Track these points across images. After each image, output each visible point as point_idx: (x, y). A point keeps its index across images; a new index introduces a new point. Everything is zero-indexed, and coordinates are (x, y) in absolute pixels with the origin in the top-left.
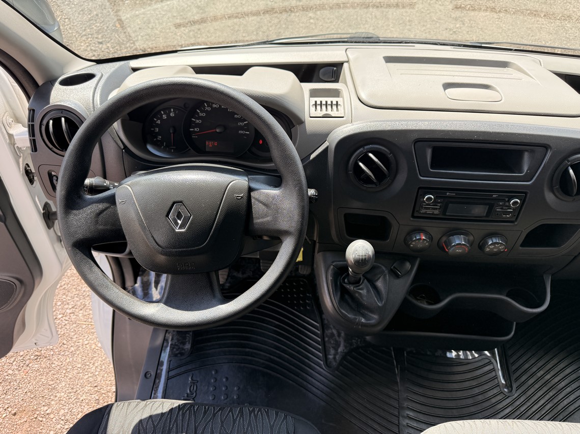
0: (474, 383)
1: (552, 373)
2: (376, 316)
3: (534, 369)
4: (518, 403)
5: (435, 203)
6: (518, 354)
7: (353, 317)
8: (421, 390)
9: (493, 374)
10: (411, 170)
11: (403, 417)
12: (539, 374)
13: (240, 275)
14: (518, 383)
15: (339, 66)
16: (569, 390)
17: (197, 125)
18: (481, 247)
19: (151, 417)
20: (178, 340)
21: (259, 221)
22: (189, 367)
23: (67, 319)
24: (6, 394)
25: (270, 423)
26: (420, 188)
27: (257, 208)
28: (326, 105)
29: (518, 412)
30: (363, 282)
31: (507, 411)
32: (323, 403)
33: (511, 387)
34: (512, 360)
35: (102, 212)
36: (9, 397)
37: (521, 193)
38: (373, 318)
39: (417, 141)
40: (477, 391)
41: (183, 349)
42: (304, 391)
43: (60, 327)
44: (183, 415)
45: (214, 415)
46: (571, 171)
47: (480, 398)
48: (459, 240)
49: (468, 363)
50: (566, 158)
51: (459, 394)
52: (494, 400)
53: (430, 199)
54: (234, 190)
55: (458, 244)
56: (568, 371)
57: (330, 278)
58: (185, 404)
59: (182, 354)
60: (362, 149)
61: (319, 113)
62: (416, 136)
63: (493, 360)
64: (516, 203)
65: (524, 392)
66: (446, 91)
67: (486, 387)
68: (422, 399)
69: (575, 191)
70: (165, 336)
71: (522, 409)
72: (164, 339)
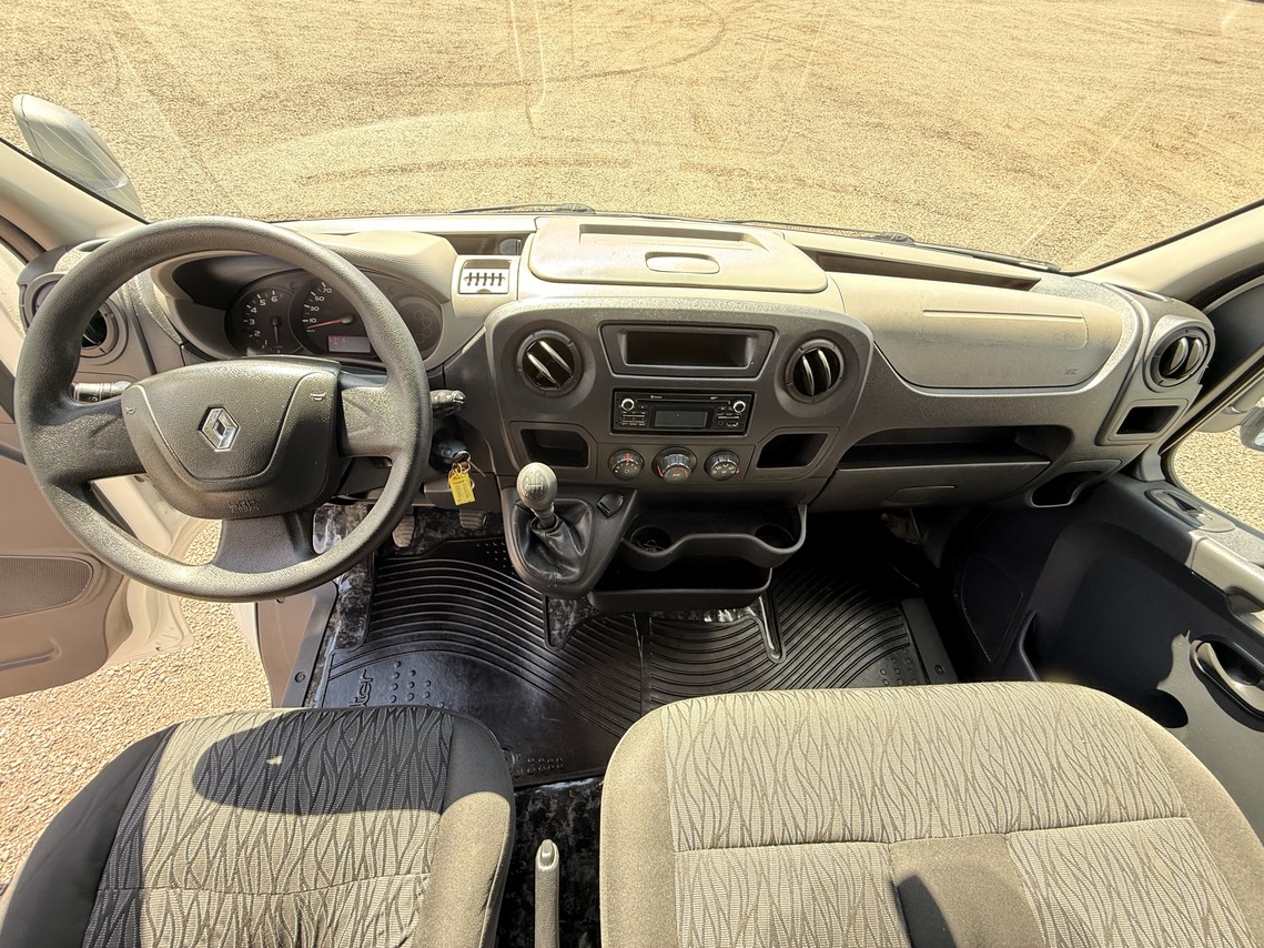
0: (735, 651)
1: (830, 631)
2: (576, 571)
3: (809, 628)
4: (788, 671)
5: (637, 409)
6: (790, 611)
7: (545, 573)
8: (670, 666)
9: (759, 637)
10: (601, 365)
11: (647, 701)
12: (814, 634)
13: (439, 536)
14: (789, 646)
15: (523, 236)
16: (849, 650)
17: (313, 315)
18: (707, 467)
19: (232, 737)
20: (347, 626)
21: (355, 433)
22: (361, 661)
23: (224, 612)
24: (126, 723)
25: (415, 727)
26: (615, 390)
27: (352, 414)
28: (485, 277)
29: (789, 683)
30: (559, 526)
31: (776, 682)
32: (544, 694)
33: (781, 652)
34: (782, 619)
35: (101, 428)
36: (132, 727)
37: (747, 394)
38: (572, 573)
39: (604, 325)
40: (738, 660)
41: (353, 637)
42: (519, 679)
43: (214, 623)
44: (285, 728)
45: (333, 723)
46: (805, 362)
47: (743, 669)
48: (677, 460)
49: (729, 627)
50: (798, 345)
51: (718, 666)
52: (759, 671)
53: (628, 404)
54: (311, 386)
55: (676, 466)
56: (849, 627)
57: (514, 523)
58: (292, 713)
59: (351, 644)
60: (531, 336)
61: (473, 289)
62: (602, 317)
63: (759, 621)
64: (740, 407)
65: (796, 658)
66: (649, 260)
67: (750, 654)
68: (671, 677)
69: (813, 388)
70: (328, 622)
71: (794, 678)
72: (327, 626)
